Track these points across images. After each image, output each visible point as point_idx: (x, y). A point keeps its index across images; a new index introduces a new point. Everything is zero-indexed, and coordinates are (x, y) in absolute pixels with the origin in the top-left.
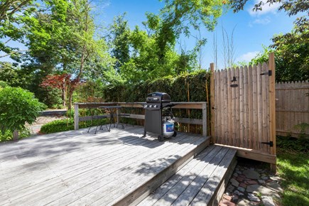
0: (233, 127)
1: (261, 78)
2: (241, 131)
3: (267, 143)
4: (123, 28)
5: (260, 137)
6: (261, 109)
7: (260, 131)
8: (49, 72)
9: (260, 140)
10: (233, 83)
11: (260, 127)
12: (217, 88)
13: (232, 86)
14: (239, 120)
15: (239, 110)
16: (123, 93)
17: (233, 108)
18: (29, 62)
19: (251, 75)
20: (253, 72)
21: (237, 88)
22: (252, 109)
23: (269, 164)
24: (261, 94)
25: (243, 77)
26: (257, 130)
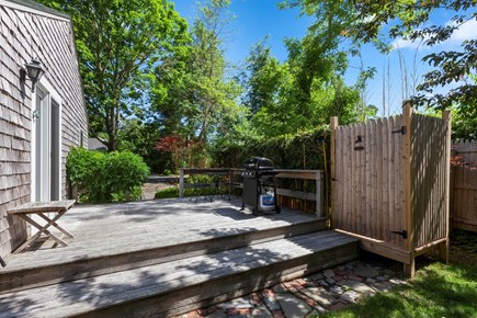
0: (358, 208)
1: (393, 137)
2: (368, 214)
3: (399, 233)
4: (265, 59)
5: (391, 223)
6: (393, 183)
7: (391, 215)
8: (173, 129)
9: (391, 229)
10: (357, 145)
11: (391, 209)
12: (338, 151)
13: (356, 149)
14: (364, 198)
15: (364, 183)
16: (239, 156)
17: (357, 179)
18: (152, 119)
19: (380, 133)
20: (383, 130)
21: (363, 152)
22: (381, 183)
23: (402, 264)
24: (393, 161)
25: (370, 136)
26: (388, 213)
